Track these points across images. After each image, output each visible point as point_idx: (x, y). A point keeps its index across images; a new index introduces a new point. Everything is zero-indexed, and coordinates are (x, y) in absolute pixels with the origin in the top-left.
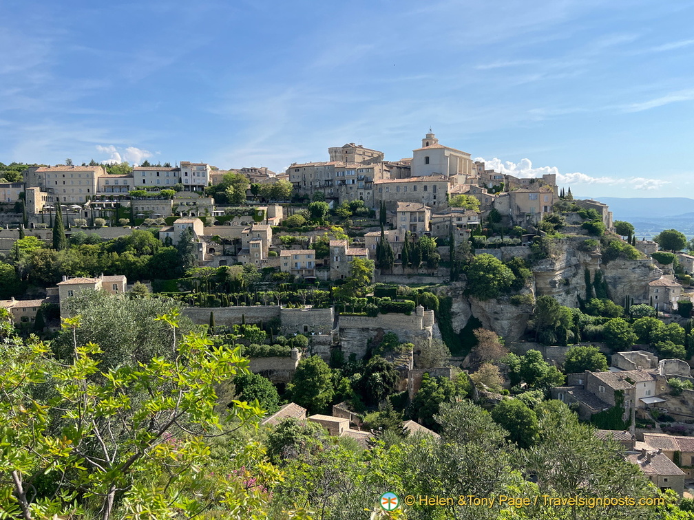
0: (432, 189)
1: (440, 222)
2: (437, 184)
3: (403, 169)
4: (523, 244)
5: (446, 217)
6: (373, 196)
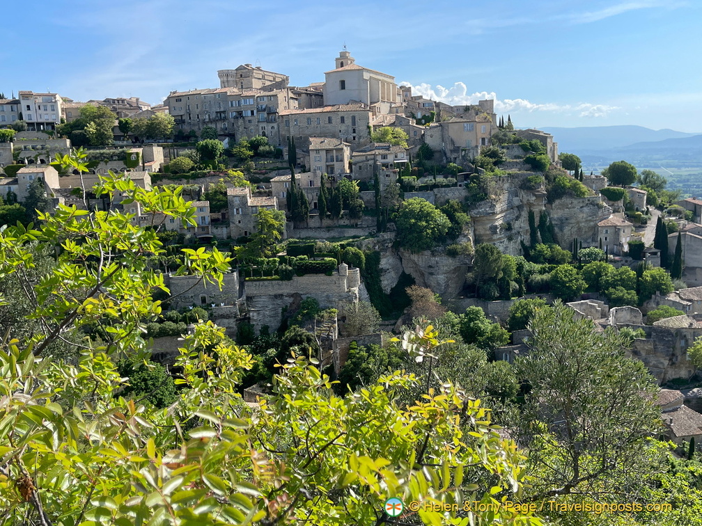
0: (351, 120)
1: (362, 162)
2: (356, 114)
3: (313, 97)
4: (459, 184)
5: (369, 155)
6: (279, 131)
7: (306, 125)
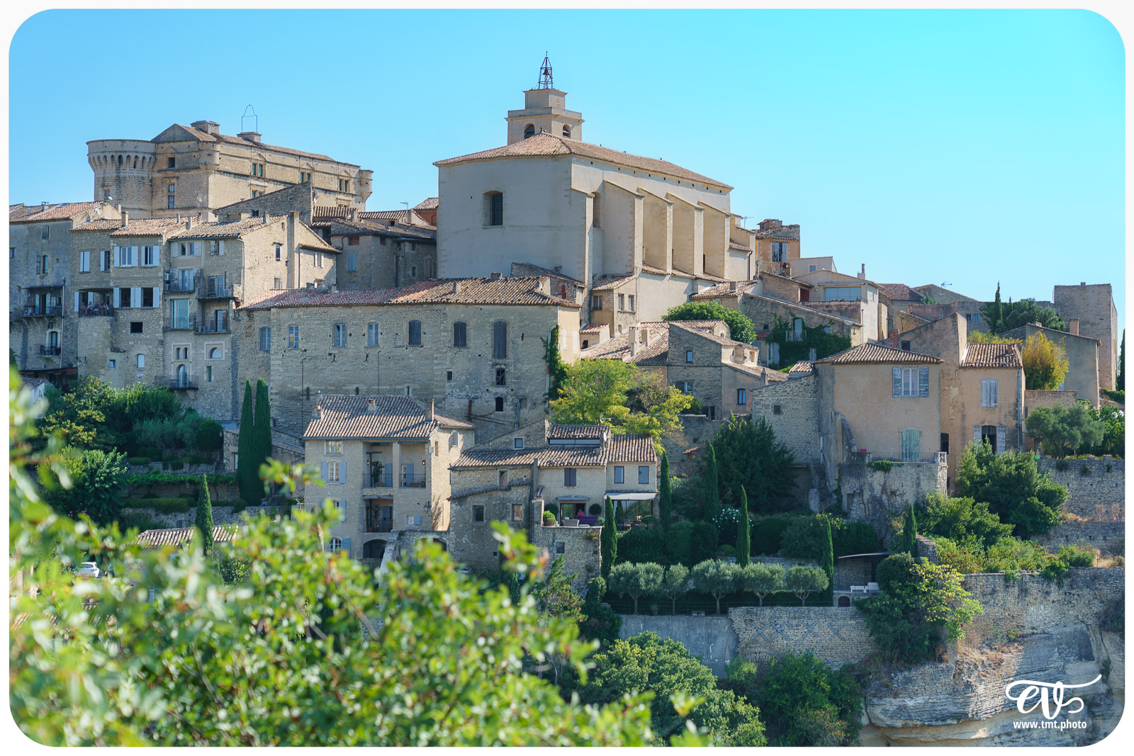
0: (489, 338)
1: (488, 491)
2: (510, 315)
3: (407, 248)
4: (838, 594)
5: (515, 467)
6: (234, 367)
7: (328, 347)
